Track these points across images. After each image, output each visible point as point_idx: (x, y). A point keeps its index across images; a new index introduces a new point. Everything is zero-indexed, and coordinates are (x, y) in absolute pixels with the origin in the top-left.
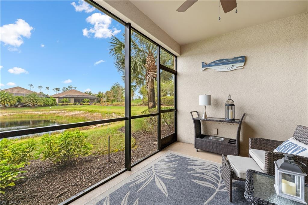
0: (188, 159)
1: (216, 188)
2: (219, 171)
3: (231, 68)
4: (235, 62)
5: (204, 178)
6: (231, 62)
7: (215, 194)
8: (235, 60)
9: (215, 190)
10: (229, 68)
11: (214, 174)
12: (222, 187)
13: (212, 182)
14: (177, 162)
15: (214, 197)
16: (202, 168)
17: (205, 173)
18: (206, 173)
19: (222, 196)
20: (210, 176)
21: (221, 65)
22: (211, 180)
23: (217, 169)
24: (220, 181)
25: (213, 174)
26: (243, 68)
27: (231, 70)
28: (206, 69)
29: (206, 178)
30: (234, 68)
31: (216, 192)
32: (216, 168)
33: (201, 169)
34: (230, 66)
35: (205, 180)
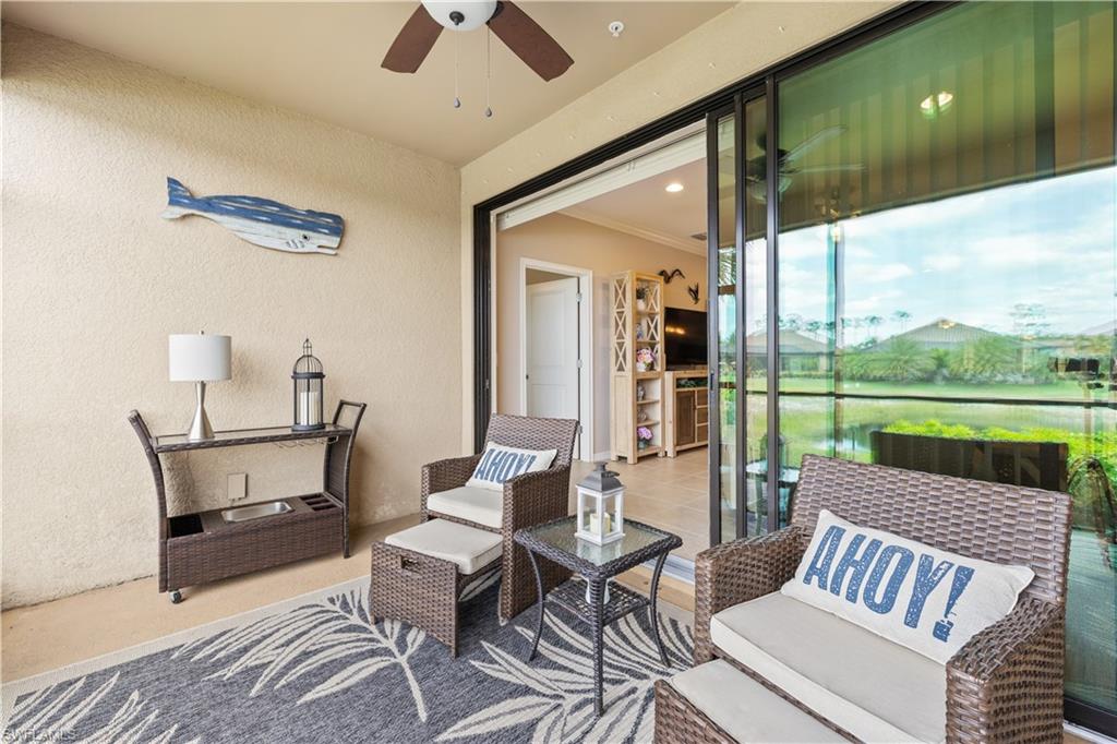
0: (176, 654)
1: (393, 660)
2: (342, 613)
3: (299, 245)
4: (314, 228)
5: (332, 662)
6: (299, 222)
7: (409, 673)
8: (309, 219)
9: (395, 665)
10: (293, 242)
11: (341, 631)
12: (402, 644)
13: (363, 653)
14: (135, 696)
15: (419, 681)
16: (282, 641)
17: (313, 648)
18: (314, 644)
19: (429, 663)
20: (339, 644)
21: (262, 221)
22: (354, 651)
23: (328, 611)
24: (377, 635)
25: (335, 632)
26: (336, 255)
27: (300, 250)
28: (193, 215)
29: (338, 656)
30: (310, 247)
31: (406, 666)
32: (323, 612)
33: (283, 646)
34: (296, 234)
35: (343, 664)
